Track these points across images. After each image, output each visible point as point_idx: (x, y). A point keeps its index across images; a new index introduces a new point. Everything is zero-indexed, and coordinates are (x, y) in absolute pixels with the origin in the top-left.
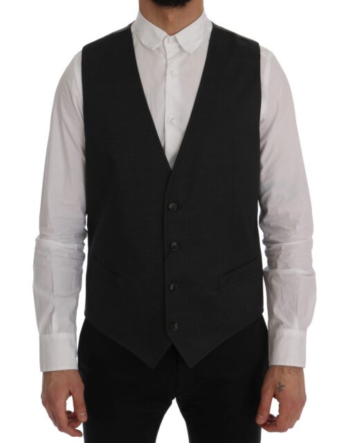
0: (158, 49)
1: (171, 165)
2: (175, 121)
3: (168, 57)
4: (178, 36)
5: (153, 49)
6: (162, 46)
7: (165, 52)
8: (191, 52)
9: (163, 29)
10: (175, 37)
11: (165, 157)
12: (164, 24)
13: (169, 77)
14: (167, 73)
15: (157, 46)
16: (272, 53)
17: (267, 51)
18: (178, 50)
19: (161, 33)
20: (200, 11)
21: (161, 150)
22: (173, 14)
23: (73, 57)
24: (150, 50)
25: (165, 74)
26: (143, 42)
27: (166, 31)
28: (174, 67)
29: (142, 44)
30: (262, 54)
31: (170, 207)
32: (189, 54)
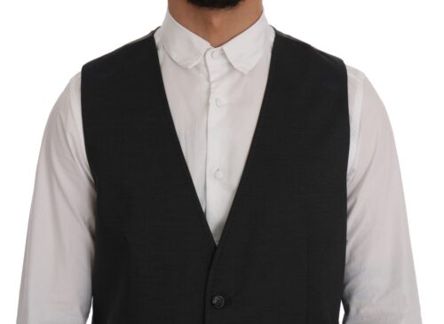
0: (197, 67)
1: (217, 239)
2: (220, 175)
3: (211, 80)
4: (226, 47)
5: (190, 67)
6: (203, 63)
7: (208, 71)
8: (246, 73)
9: (204, 38)
10: (222, 50)
11: (207, 225)
12: (205, 31)
13: (212, 107)
14: (211, 101)
15: (196, 63)
16: (364, 75)
17: (356, 72)
18: (226, 69)
19: (201, 43)
20: (258, 13)
21: (201, 216)
22: (219, 18)
23: (68, 81)
24: (185, 69)
25: (208, 104)
26: (174, 57)
27: (209, 41)
28: (220, 94)
29: (172, 60)
30: (350, 74)
31: (215, 301)
32: (243, 75)
